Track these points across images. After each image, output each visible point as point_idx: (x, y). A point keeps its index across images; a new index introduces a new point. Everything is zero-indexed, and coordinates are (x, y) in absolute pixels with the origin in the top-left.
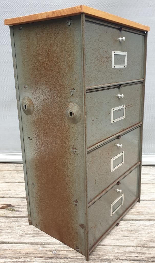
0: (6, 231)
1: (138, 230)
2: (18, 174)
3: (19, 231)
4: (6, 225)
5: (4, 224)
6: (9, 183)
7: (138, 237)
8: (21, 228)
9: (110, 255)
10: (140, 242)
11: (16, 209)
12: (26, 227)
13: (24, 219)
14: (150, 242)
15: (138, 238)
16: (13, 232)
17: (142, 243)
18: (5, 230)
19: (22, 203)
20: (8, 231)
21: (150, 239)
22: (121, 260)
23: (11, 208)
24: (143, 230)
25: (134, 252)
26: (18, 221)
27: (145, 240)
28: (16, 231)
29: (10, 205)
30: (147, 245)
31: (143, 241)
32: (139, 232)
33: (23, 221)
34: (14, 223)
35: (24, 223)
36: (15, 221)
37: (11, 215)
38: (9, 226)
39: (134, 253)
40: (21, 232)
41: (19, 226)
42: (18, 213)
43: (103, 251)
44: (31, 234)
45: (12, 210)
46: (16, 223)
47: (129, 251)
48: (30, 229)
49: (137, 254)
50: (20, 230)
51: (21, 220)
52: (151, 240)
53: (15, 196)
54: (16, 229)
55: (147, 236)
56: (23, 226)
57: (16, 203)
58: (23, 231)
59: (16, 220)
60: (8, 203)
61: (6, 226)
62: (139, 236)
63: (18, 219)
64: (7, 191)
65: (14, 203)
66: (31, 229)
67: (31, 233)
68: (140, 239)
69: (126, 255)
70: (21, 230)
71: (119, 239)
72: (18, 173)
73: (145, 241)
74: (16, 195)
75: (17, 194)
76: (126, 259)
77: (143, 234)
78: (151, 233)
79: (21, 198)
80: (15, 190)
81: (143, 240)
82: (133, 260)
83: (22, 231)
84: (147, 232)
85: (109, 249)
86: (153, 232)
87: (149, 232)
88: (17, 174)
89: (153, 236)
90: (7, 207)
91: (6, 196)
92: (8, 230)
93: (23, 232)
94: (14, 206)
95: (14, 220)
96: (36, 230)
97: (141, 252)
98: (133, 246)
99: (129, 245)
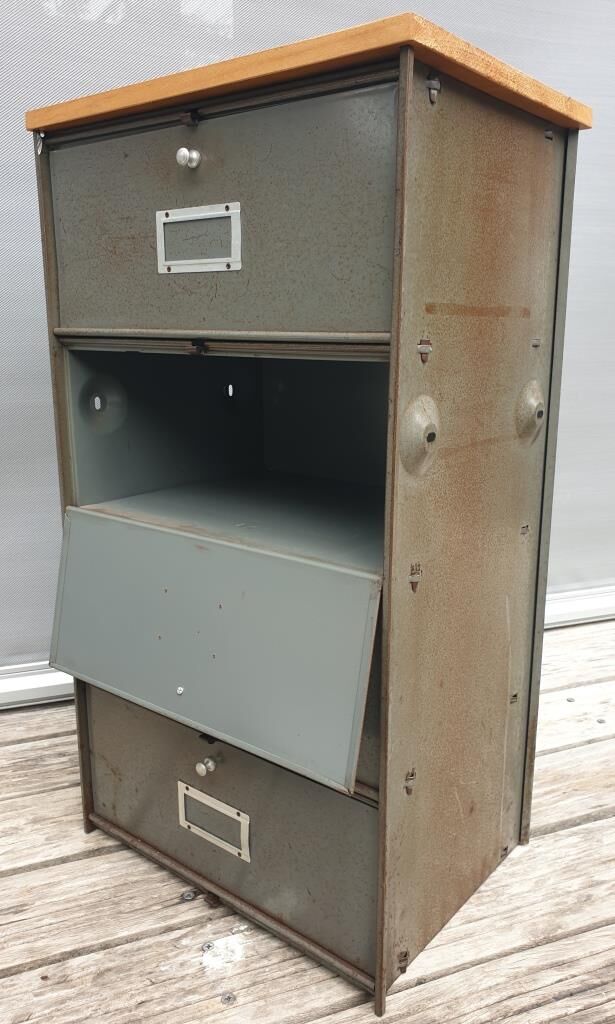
1: (500, 884)
7: (513, 910)
9: (473, 1007)
10: (534, 924)
12: (59, 1013)
13: (25, 976)
14: (563, 913)
15: (518, 912)
17: (541, 926)
21: (557, 904)
22: (520, 1012)
24: (514, 880)
25: (543, 968)
27: (542, 912)
30: (560, 927)
31: (541, 919)
32: (508, 891)
33: (24, 989)
35: (36, 995)
39: (543, 973)
41: (23, 1015)
43: (439, 1002)
47: (524, 970)
48: (81, 1016)
49: (556, 972)
51: (14, 985)
52: (560, 907)
55: (539, 895)
56: (39, 1009)
62: (518, 904)
66: (88, 1013)
68: (527, 916)
69: (523, 990)
71: (462, 938)
73: (545, 918)
76: (534, 1001)
77: (523, 893)
78: (544, 881)
81: (538, 914)
82: (557, 999)
84: (531, 884)
85: (456, 987)
86: (549, 879)
87: (537, 882)
89: (560, 892)
96: (111, 1008)
97: (561, 959)
98: (522, 949)
99: (508, 947)
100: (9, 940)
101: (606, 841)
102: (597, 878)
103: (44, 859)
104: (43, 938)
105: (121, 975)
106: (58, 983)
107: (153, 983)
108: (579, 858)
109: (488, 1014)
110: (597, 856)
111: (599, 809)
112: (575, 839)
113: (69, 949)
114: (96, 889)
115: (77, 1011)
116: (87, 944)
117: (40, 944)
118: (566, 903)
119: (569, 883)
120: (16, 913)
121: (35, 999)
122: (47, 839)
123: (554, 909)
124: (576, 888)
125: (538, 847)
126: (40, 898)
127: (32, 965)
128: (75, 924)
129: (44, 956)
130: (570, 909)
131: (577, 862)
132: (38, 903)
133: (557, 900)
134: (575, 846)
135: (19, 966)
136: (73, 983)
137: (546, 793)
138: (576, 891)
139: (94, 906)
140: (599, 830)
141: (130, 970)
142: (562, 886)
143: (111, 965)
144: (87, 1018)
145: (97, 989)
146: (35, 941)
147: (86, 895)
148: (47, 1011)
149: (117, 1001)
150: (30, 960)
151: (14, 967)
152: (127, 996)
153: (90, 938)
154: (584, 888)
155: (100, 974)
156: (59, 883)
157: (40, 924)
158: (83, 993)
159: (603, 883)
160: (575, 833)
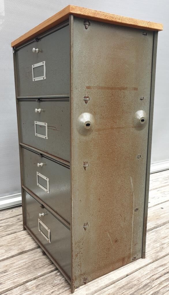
9: (144, 279)
10: (151, 256)
14: (157, 252)
17: (153, 257)
21: (156, 250)
22: (157, 279)
25: (158, 267)
27: (152, 253)
30: (158, 256)
31: (153, 255)
39: (159, 268)
43: (135, 279)
47: (154, 268)
49: (162, 268)
52: (156, 251)
69: (155, 273)
73: (154, 254)
76: (159, 276)
81: (151, 253)
82: (165, 274)
85: (138, 275)
86: (151, 244)
89: (155, 247)
97: (162, 264)
98: (150, 263)
99: (147, 263)
100: (6, 281)
101: (162, 233)
102: (163, 242)
103: (7, 257)
104: (16, 279)
105: (44, 285)
106: (26, 290)
107: (54, 286)
108: (157, 238)
109: (149, 281)
110: (161, 237)
111: (157, 225)
112: (154, 233)
113: (25, 281)
114: (26, 263)
116: (30, 278)
117: (16, 280)
118: (157, 250)
119: (156, 245)
120: (5, 273)
122: (5, 251)
123: (155, 252)
124: (158, 245)
126: (10, 268)
127: (15, 287)
128: (24, 273)
129: (18, 284)
130: (159, 251)
131: (156, 239)
132: (10, 269)
133: (155, 249)
134: (154, 235)
135: (11, 287)
136: (30, 290)
138: (159, 246)
139: (28, 267)
140: (159, 230)
141: (45, 284)
142: (155, 245)
143: (39, 283)
145: (38, 290)
146: (14, 280)
147: (24, 265)
149: (45, 293)
150: (14, 285)
151: (10, 288)
152: (48, 291)
153: (30, 277)
154: (161, 245)
155: (37, 286)
156: (14, 263)
157: (13, 275)
158: (34, 292)
159: (165, 243)
160: (153, 232)
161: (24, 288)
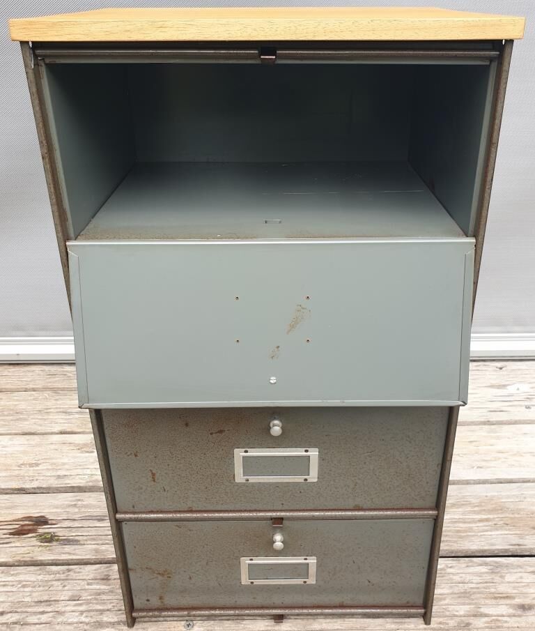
0: (39, 619)
2: (58, 402)
3: (77, 616)
4: (37, 596)
5: (32, 592)
6: (36, 437)
8: (81, 605)
11: (61, 533)
13: (88, 568)
16: (60, 619)
18: (35, 613)
19: (77, 510)
20: (44, 618)
21: (440, 623)
23: (47, 531)
26: (69, 577)
28: (67, 615)
29: (42, 521)
33: (84, 577)
34: (60, 588)
35: (88, 584)
36: (62, 576)
37: (50, 558)
38: (45, 598)
40: (83, 619)
41: (76, 596)
42: (68, 548)
44: (110, 623)
45: (50, 539)
46: (64, 586)
48: (105, 608)
50: (77, 614)
51: (79, 572)
52: (442, 626)
53: (54, 483)
54: (68, 608)
56: (86, 594)
57: (59, 510)
58: (86, 617)
59: (63, 573)
60: (35, 513)
61: (36, 600)
63: (69, 570)
64: (31, 465)
65: (55, 510)
66: (110, 607)
67: (112, 620)
70: (82, 613)
72: (57, 397)
74: (56, 482)
75: (59, 477)
79: (73, 489)
80: (54, 461)
83: (84, 615)
86: (445, 599)
88: (55, 402)
89: (448, 613)
90: (35, 527)
91: (27, 486)
92: (43, 613)
93: (87, 620)
94: (54, 522)
95: (59, 573)
101: (508, 578)
102: (484, 610)
106: (103, 579)
108: (478, 588)
110: (493, 590)
111: (517, 547)
112: (484, 569)
115: (104, 603)
119: (457, 608)
121: (87, 587)
124: (462, 613)
125: (451, 567)
129: (102, 557)
131: (475, 590)
133: (441, 620)
134: (480, 574)
136: (110, 582)
137: (481, 521)
138: (461, 616)
140: (507, 566)
142: (451, 608)
144: (108, 610)
148: (89, 598)
150: (94, 557)
154: (469, 616)
158: (112, 592)
159: (486, 615)
160: (486, 564)
161: (103, 572)
